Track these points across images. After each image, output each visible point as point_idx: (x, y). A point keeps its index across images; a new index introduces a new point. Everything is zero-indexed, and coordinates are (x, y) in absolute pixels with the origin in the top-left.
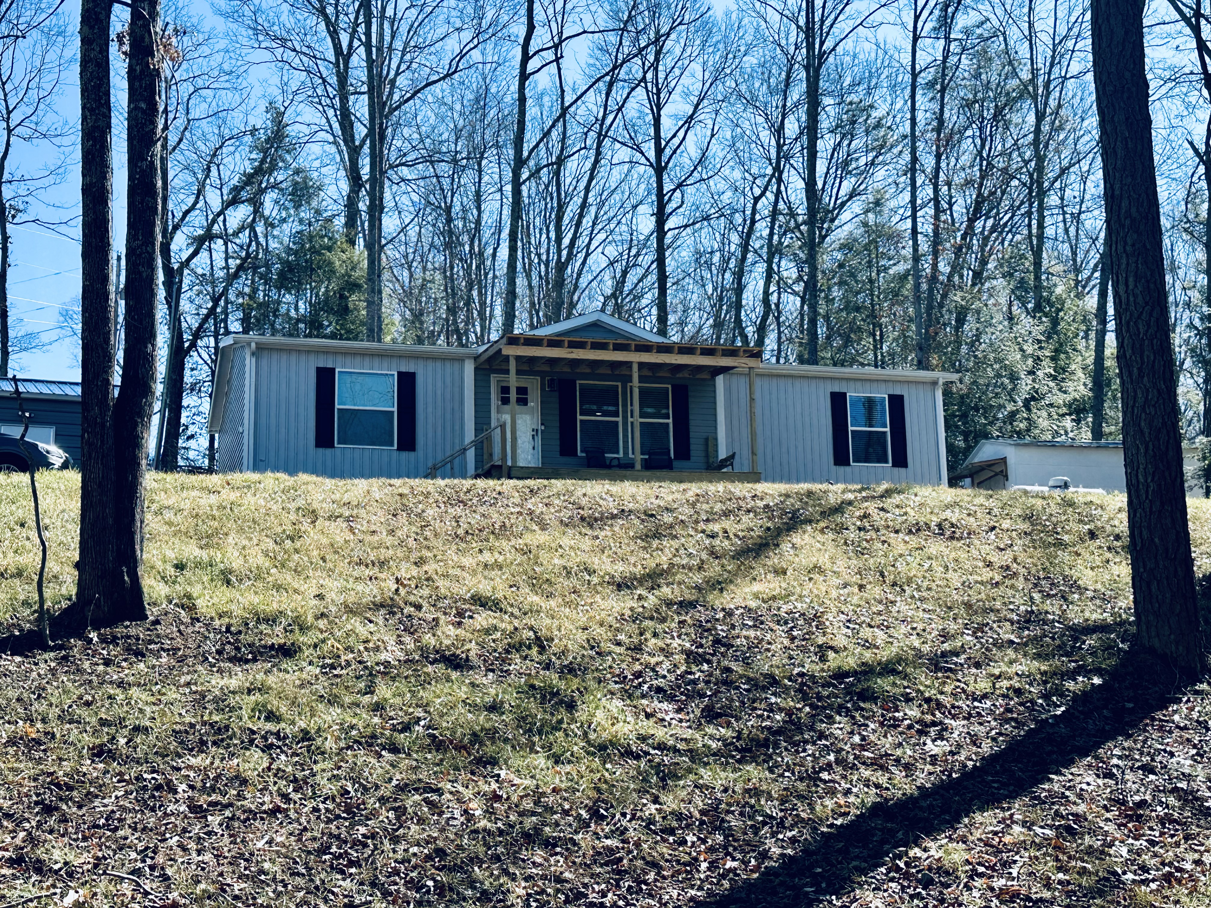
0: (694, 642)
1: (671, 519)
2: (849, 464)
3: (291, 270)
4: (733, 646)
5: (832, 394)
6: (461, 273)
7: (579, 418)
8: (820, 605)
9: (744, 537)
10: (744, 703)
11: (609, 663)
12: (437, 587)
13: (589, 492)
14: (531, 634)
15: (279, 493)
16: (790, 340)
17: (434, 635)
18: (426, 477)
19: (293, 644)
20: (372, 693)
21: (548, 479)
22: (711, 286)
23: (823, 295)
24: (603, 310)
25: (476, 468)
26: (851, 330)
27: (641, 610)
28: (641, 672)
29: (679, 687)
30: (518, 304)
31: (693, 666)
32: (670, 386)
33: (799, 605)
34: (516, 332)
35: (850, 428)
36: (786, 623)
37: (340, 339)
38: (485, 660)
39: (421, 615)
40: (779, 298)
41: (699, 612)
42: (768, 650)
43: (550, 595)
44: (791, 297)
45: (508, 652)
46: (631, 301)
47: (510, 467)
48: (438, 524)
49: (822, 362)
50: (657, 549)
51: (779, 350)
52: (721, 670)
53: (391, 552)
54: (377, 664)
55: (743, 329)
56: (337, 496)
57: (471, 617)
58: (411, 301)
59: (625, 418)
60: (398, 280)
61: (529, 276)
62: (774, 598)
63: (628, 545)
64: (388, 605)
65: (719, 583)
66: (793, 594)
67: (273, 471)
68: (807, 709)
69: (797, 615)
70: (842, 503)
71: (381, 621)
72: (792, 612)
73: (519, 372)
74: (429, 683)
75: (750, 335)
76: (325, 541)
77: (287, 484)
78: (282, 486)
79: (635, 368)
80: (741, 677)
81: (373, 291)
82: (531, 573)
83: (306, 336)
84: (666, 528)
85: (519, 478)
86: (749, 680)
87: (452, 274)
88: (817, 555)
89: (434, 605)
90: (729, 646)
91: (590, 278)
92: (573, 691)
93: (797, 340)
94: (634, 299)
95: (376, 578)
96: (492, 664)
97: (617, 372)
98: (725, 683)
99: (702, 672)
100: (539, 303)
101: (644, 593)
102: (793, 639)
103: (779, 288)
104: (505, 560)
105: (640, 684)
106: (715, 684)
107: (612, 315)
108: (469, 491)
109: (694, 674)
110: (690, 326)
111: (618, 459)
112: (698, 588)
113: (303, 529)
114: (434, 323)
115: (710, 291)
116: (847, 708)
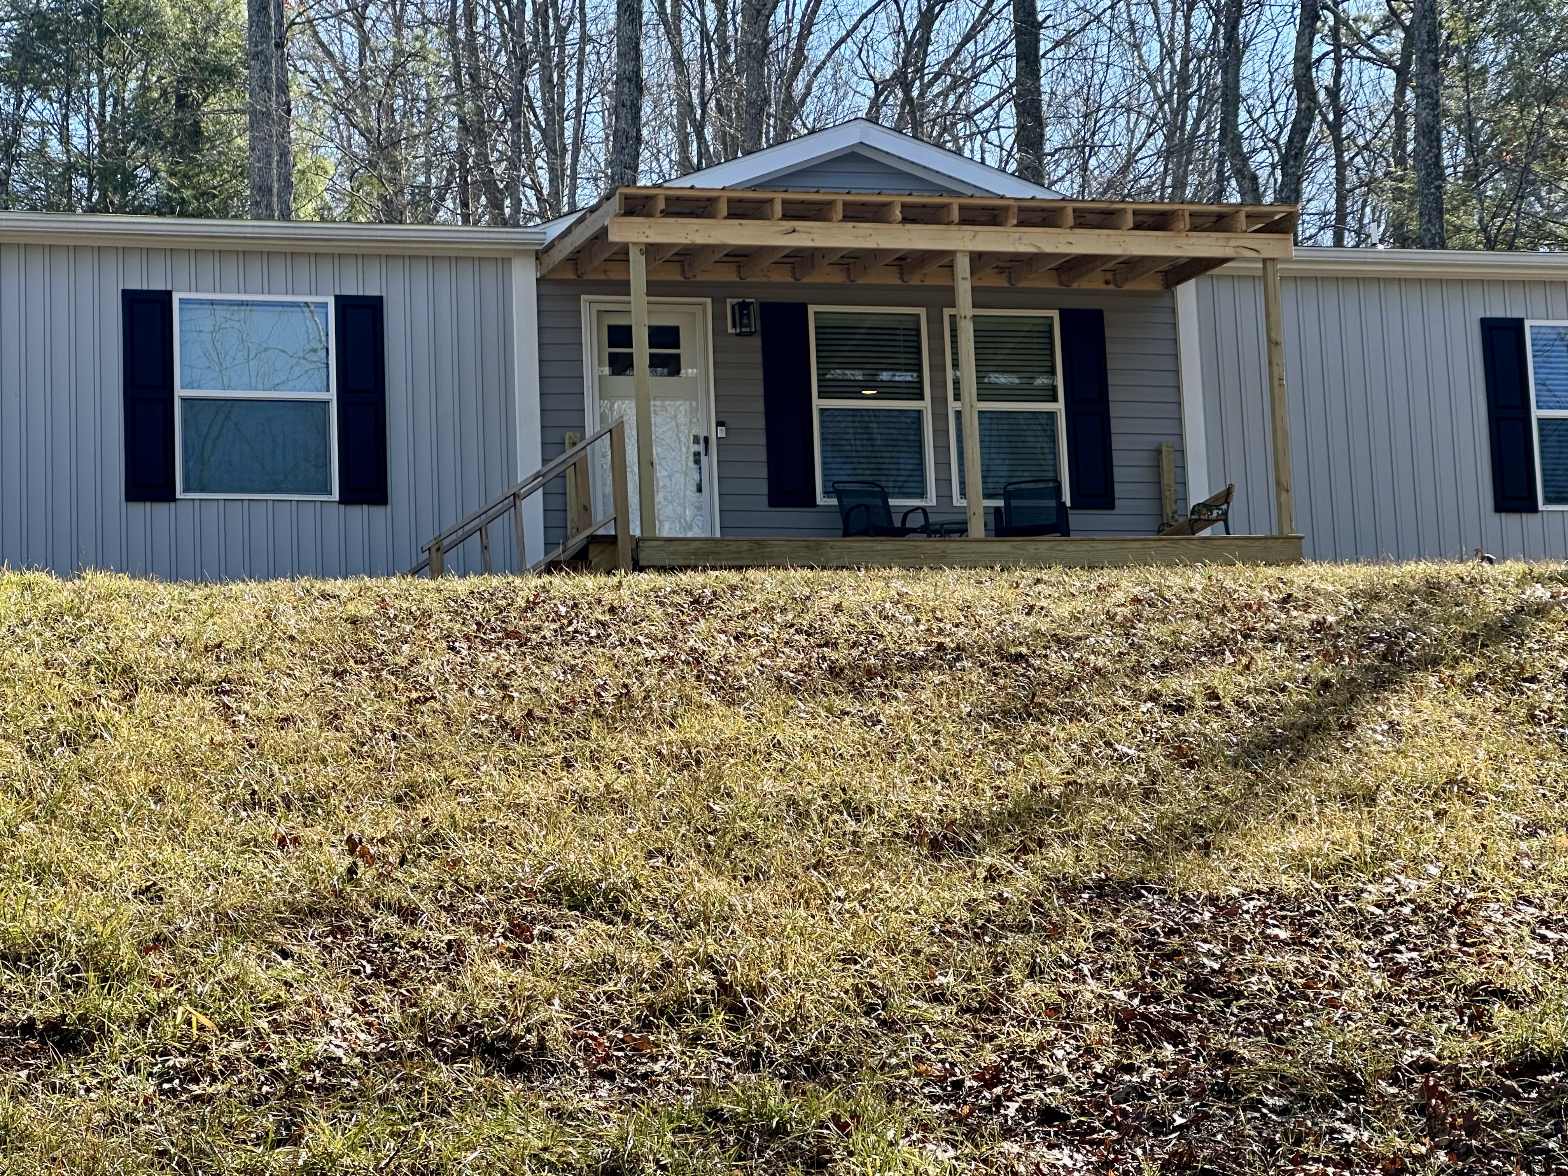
0: (1136, 988)
1: (1069, 666)
2: (1534, 509)
3: (46, 36)
4: (1239, 995)
5: (1483, 321)
6: (496, 32)
7: (818, 403)
8: (1469, 882)
9: (1261, 708)
10: (1272, 1144)
11: (914, 1050)
12: (456, 862)
13: (851, 600)
14: (707, 977)
15: (35, 625)
16: (1371, 184)
17: (452, 987)
18: (416, 572)
19: (83, 1019)
20: (296, 1140)
21: (739, 568)
22: (1156, 46)
23: (1454, 61)
24: (873, 118)
25: (549, 546)
26: (1532, 153)
27: (995, 906)
28: (999, 1070)
29: (1101, 1106)
30: (647, 110)
31: (1136, 1051)
32: (1055, 314)
33: (1411, 884)
34: (643, 181)
35: (1536, 413)
36: (1378, 931)
37: (182, 215)
38: (587, 1048)
39: (416, 935)
40: (1338, 73)
41: (1148, 907)
42: (1333, 1003)
43: (758, 875)
44: (1371, 71)
45: (647, 1026)
46: (945, 94)
47: (638, 541)
48: (453, 697)
49: (1456, 240)
50: (1035, 746)
51: (1341, 216)
52: (1209, 1059)
53: (331, 771)
54: (306, 1065)
55: (1245, 159)
56: (188, 629)
57: (547, 937)
58: (366, 109)
59: (940, 402)
60: (330, 54)
61: (673, 33)
62: (1344, 866)
63: (957, 737)
64: (331, 911)
65: (1200, 830)
66: (1395, 855)
67: (16, 568)
68: (1442, 1157)
69: (1407, 910)
70: (1520, 610)
71: (311, 952)
72: (1392, 903)
73: (654, 288)
74: (444, 1113)
75: (1263, 174)
76: (160, 746)
77: (54, 599)
78: (42, 604)
79: (963, 266)
80: (1263, 1076)
81: (265, 85)
82: (702, 819)
83: (91, 210)
84: (1058, 691)
85: (662, 569)
86: (1285, 1083)
87: (471, 34)
88: (1454, 749)
89: (449, 909)
90: (1231, 995)
91: (837, 33)
92: (822, 1125)
93: (1389, 183)
94: (953, 87)
95: (296, 841)
96: (607, 1059)
97: (915, 281)
98: (1222, 1092)
99: (1160, 1065)
100: (704, 105)
101: (1004, 863)
102: (1398, 973)
103: (1337, 46)
104: (633, 784)
105: (998, 1102)
106: (1195, 1096)
107: (898, 130)
108: (531, 606)
109: (1139, 1070)
110: (1103, 154)
111: (923, 510)
112: (1144, 846)
113: (100, 716)
114: (428, 165)
115: (1154, 62)
116: (1547, 1151)
